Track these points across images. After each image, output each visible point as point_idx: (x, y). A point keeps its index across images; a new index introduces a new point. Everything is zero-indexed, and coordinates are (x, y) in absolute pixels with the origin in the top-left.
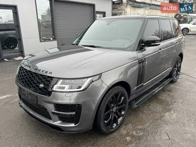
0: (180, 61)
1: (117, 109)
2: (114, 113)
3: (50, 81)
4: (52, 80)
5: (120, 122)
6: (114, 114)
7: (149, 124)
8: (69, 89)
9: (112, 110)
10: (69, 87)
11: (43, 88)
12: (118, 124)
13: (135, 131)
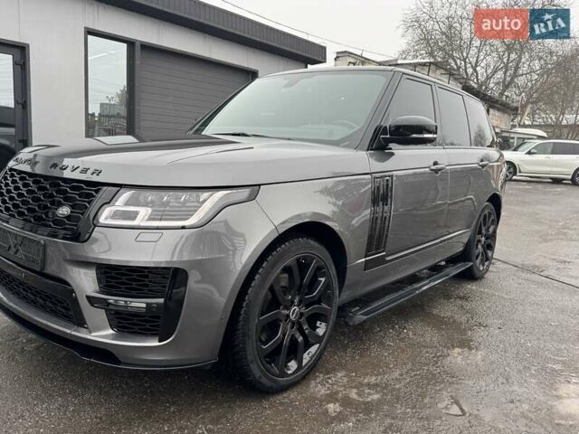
0: (492, 217)
1: (302, 314)
2: (293, 323)
3: (91, 196)
4: (97, 191)
5: (311, 358)
6: (292, 328)
7: (401, 375)
8: (150, 219)
9: (286, 312)
10: (151, 215)
11: (68, 217)
12: (304, 364)
13: (355, 391)
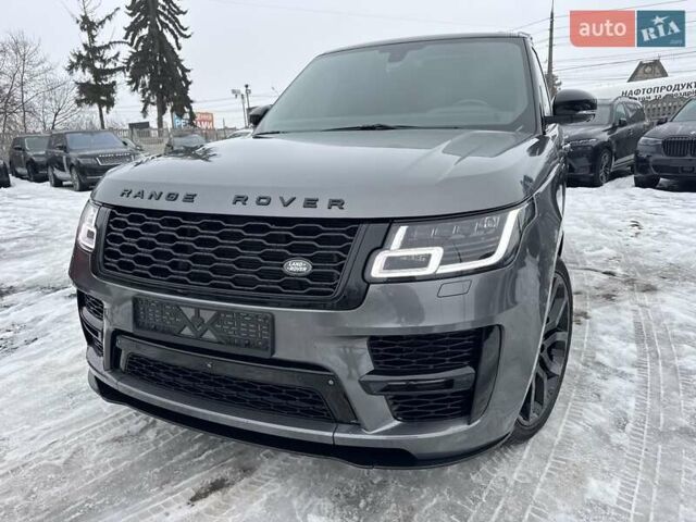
3: (344, 240)
4: (352, 232)
8: (443, 262)
10: (444, 256)
11: (311, 276)
